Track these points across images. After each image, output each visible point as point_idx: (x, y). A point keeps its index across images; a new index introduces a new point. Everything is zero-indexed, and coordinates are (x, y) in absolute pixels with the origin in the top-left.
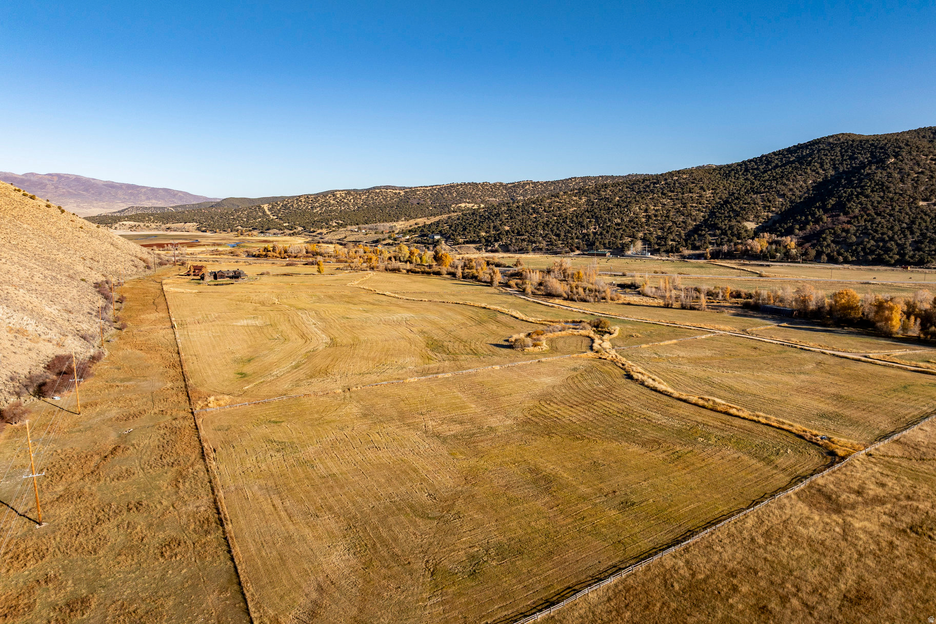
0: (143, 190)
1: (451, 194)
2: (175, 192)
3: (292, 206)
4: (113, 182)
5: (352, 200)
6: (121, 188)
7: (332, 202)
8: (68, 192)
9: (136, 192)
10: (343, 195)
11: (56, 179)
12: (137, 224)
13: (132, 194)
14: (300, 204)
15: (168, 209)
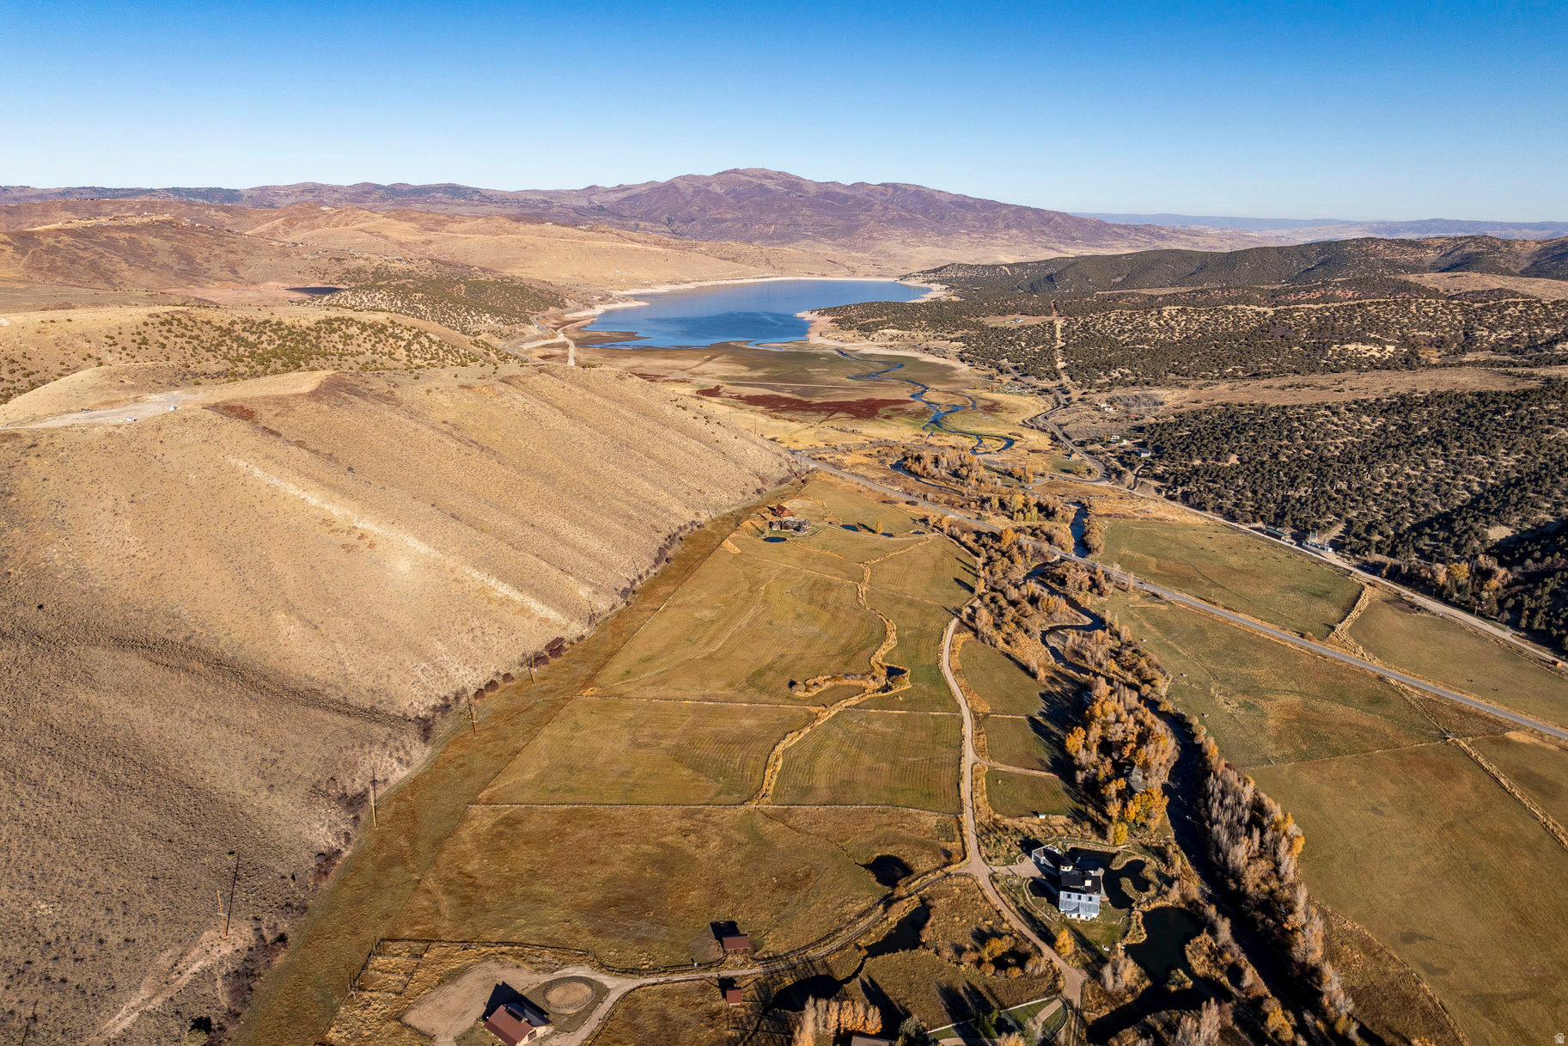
0: (1005, 211)
1: (1351, 320)
2: (1052, 215)
3: (1094, 326)
4: (965, 196)
5: (1183, 323)
6: (975, 207)
7: (1152, 324)
8: (900, 216)
9: (992, 215)
10: (1174, 313)
11: (890, 191)
12: (900, 332)
13: (986, 219)
14: (1106, 323)
15: (1001, 269)
